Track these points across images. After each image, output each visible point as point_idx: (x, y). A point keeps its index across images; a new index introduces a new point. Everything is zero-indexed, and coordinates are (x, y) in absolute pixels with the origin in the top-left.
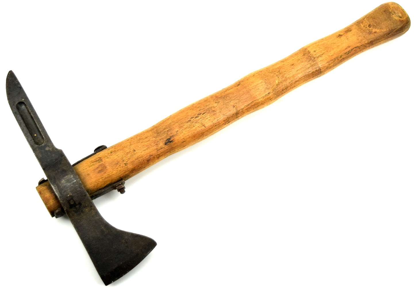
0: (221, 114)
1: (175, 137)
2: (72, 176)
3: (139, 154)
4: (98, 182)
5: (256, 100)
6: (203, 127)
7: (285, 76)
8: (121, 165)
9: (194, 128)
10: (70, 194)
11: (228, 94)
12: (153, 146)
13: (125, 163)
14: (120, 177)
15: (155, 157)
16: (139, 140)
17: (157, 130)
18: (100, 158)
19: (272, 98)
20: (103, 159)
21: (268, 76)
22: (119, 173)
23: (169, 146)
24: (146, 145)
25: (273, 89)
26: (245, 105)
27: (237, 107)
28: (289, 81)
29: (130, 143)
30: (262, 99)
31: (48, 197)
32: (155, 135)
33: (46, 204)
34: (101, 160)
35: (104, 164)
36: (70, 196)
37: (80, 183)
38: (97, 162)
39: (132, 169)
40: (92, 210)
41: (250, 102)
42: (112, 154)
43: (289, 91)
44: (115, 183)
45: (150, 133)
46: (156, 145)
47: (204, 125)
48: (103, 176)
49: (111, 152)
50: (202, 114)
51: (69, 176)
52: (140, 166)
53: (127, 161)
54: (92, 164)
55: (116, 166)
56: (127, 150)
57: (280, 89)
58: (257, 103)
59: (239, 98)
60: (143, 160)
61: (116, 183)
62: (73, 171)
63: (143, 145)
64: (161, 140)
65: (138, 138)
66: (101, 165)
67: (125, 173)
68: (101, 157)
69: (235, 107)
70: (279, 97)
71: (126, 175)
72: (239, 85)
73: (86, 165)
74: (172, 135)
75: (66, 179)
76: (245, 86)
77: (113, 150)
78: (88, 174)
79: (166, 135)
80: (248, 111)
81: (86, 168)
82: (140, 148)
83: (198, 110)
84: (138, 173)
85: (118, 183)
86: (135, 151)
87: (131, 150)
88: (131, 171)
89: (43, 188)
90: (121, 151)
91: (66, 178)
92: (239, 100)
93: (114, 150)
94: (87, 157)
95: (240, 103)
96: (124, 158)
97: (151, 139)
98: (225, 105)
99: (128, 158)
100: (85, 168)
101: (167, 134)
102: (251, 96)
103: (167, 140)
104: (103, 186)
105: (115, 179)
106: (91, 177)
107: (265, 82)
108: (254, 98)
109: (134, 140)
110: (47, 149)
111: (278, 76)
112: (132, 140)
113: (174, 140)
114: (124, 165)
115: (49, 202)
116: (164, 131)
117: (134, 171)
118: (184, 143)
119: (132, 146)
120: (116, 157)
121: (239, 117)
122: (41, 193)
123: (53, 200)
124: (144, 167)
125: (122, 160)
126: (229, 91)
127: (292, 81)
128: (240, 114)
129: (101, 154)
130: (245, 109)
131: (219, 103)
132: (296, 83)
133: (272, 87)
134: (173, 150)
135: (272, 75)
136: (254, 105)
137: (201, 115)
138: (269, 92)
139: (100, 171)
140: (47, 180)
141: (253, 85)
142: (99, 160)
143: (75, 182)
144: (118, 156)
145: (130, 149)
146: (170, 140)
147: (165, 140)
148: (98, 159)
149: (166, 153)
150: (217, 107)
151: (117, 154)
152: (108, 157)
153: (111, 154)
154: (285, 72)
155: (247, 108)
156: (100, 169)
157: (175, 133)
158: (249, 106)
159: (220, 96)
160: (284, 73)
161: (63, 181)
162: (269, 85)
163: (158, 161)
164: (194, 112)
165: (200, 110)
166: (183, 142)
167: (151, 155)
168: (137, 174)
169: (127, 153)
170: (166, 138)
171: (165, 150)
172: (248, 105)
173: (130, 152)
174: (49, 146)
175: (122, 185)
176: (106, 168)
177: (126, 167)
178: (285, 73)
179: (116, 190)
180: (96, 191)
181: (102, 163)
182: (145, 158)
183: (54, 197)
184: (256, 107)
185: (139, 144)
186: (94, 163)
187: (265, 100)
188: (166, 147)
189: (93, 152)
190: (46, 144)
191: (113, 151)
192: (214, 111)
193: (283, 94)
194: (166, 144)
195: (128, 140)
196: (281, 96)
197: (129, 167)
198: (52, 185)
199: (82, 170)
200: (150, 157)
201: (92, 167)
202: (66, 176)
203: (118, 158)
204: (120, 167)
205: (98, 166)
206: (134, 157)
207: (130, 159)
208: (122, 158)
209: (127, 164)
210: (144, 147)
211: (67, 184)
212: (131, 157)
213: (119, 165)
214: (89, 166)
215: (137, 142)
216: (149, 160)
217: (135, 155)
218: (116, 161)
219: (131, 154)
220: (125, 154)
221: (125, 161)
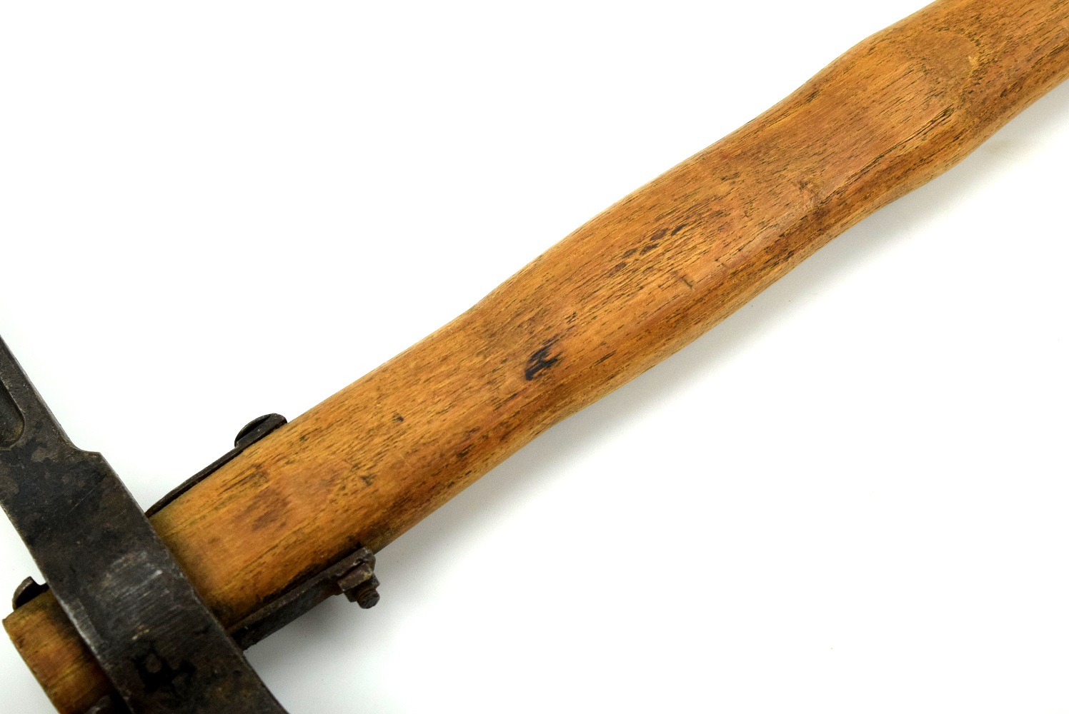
0: (749, 224)
1: (565, 343)
2: (144, 555)
3: (420, 430)
4: (258, 569)
5: (893, 148)
6: (682, 287)
7: (1006, 34)
8: (350, 486)
9: (642, 295)
10: (143, 629)
11: (773, 140)
12: (479, 391)
13: (364, 474)
14: (351, 539)
15: (491, 434)
16: (415, 375)
17: (486, 324)
18: (258, 466)
19: (961, 133)
20: (272, 472)
21: (931, 44)
22: (343, 523)
23: (544, 383)
24: (444, 390)
25: (961, 91)
26: (851, 173)
27: (816, 186)
28: (1024, 51)
29: (379, 389)
30: (918, 142)
31: (52, 656)
32: (482, 344)
33: (46, 687)
34: (264, 474)
35: (274, 491)
36: (140, 640)
37: (181, 582)
38: (248, 485)
39: (398, 495)
40: (244, 692)
41: (869, 159)
42: (306, 443)
43: (1032, 95)
44: (330, 563)
45: (461, 336)
46: (488, 383)
47: (683, 278)
48: (274, 539)
49: (303, 438)
50: (669, 233)
51: (131, 556)
52: (431, 481)
53: (370, 464)
54: (225, 495)
55: (329, 491)
56: (370, 420)
57: (991, 90)
58: (898, 160)
59: (821, 149)
60: (442, 456)
61: (336, 567)
62: (149, 534)
63: (435, 393)
64: (508, 363)
65: (412, 365)
66: (262, 496)
67: (366, 516)
68: (262, 461)
69: (810, 186)
70: (993, 125)
71: (374, 524)
72: (813, 95)
73: (200, 502)
74: (553, 334)
75: (117, 570)
76: (838, 94)
77: (309, 426)
78: (214, 541)
79: (526, 337)
80: (866, 198)
81: (204, 517)
82: (422, 406)
83: (652, 220)
84: (426, 512)
85: (344, 562)
86: (401, 419)
88: (394, 506)
89: (34, 618)
90: (343, 429)
91: (121, 565)
92: (821, 157)
93: (315, 427)
94: (204, 470)
95: (827, 168)
96: (359, 456)
97: (467, 364)
98: (764, 185)
99: (373, 454)
100: (197, 517)
101: (531, 333)
102: (872, 132)
103: (532, 360)
104: (282, 583)
105: (330, 547)
106: (225, 551)
107: (923, 66)
108: (885, 138)
109: (394, 377)
110: (38, 456)
111: (976, 38)
112: (387, 376)
113: (563, 355)
114: (361, 484)
115: (60, 676)
116: (518, 324)
117: (406, 507)
118: (606, 362)
119: (389, 401)
120: (325, 453)
121: (829, 227)
122: (25, 642)
123: (75, 666)
124: (449, 486)
125: (347, 465)
126: (775, 126)
127: (1037, 50)
128: (835, 215)
129: (260, 451)
130: (851, 188)
131: (737, 180)
132: (1057, 59)
133: (957, 85)
134: (563, 399)
135: (951, 35)
136: (890, 169)
137: (666, 238)
138: (945, 107)
139: (260, 519)
140: (45, 586)
141: (871, 88)
142: (253, 476)
143: (159, 578)
144: (333, 449)
145: (380, 415)
146: (548, 358)
147: (525, 358)
148: (249, 473)
149: (536, 414)
150: (729, 197)
151: (326, 444)
152: (292, 457)
153: (304, 446)
154: (1002, 17)
155: (858, 184)
156: (260, 511)
157: (566, 326)
158: (867, 177)
159: (739, 152)
160: (1000, 22)
161: (109, 580)
162: (940, 79)
163: (508, 455)
164: (637, 227)
165: (658, 219)
166: (604, 358)
167: (473, 431)
168: (421, 518)
169: (370, 431)
170: (528, 349)
171: (527, 400)
172: (864, 172)
173: (380, 427)
174: (44, 445)
175: (360, 572)
176: (285, 504)
177: (370, 489)
178: (1006, 20)
179: (343, 597)
180: (253, 610)
181: (266, 486)
182: (447, 446)
183: (78, 651)
184: (898, 178)
185: (413, 388)
186: (235, 491)
187: (934, 142)
188: (535, 389)
189: (232, 447)
190: (33, 440)
191: (311, 430)
192: (719, 213)
193: (1008, 113)
194: (529, 375)
195: (371, 379)
196: (999, 120)
197: (381, 491)
198: (62, 603)
199: (184, 525)
200: (467, 439)
201: (225, 509)
202: (120, 558)
203: (332, 457)
204: (346, 494)
205: (251, 503)
206: (400, 444)
207: (383, 454)
208: (347, 454)
209: (373, 478)
210: (439, 398)
211: (124, 590)
212: (388, 446)
213: (339, 486)
214: (215, 506)
215: (407, 383)
216: (467, 453)
217: (402, 437)
218: (323, 470)
219: (385, 434)
220: (360, 437)
221: (365, 465)
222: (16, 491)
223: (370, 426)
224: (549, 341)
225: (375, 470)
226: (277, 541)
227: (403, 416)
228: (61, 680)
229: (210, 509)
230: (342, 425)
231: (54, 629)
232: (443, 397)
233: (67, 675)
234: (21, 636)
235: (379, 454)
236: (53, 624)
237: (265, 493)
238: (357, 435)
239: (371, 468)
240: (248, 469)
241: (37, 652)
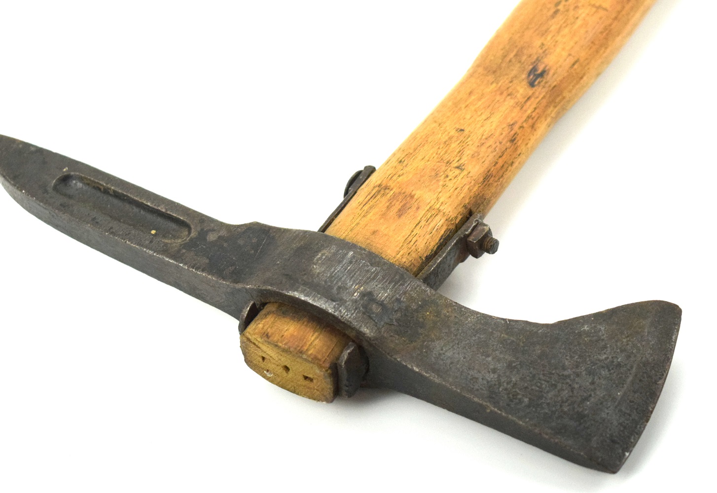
1: (546, 60)
2: (334, 248)
3: (479, 132)
4: (415, 238)
6: (602, 13)
8: (450, 174)
9: (579, 22)
10: (359, 288)
12: (504, 101)
13: (456, 165)
14: (465, 206)
15: (525, 125)
16: (456, 107)
17: (486, 68)
18: (379, 186)
20: (391, 184)
22: (457, 196)
23: (544, 87)
24: (481, 107)
29: (435, 122)
31: (295, 334)
32: (491, 78)
34: (387, 188)
35: (400, 193)
36: (360, 295)
38: (379, 196)
39: (484, 174)
40: (445, 310)
42: (405, 163)
44: (459, 226)
45: (473, 80)
46: (508, 96)
47: (599, 7)
48: (416, 218)
49: (400, 162)
51: (325, 251)
52: (500, 162)
53: (457, 159)
54: (366, 208)
55: (438, 181)
56: (441, 137)
60: (501, 143)
61: (463, 228)
63: (476, 111)
64: (515, 82)
66: (393, 198)
67: (470, 190)
68: (379, 182)
71: (476, 196)
73: (350, 218)
74: (535, 58)
75: (320, 262)
77: (400, 156)
78: (374, 232)
79: (518, 66)
81: (358, 224)
82: (472, 119)
85: (467, 224)
86: (462, 130)
87: (450, 134)
88: (484, 182)
90: (426, 147)
91: (320, 258)
93: (405, 154)
96: (447, 157)
97: (488, 90)
99: (456, 153)
100: (353, 226)
101: (520, 62)
103: (529, 75)
104: (432, 247)
105: (455, 215)
106: (386, 235)
110: (212, 237)
112: (436, 115)
113: (547, 68)
114: (457, 171)
115: (309, 343)
116: (508, 60)
117: (491, 181)
118: (576, 66)
119: (447, 125)
120: (423, 163)
122: (269, 335)
123: (316, 334)
124: (511, 165)
125: (442, 164)
134: (558, 96)
139: (400, 210)
142: (379, 191)
143: (353, 257)
144: (427, 158)
145: (446, 133)
146: (539, 72)
147: (524, 76)
148: (374, 191)
149: (546, 108)
151: (420, 158)
152: (401, 172)
153: (404, 165)
156: (395, 209)
157: (541, 51)
161: (317, 269)
166: (574, 64)
167: (513, 125)
169: (445, 142)
170: (523, 71)
171: (538, 100)
173: (450, 139)
175: (480, 228)
176: (412, 197)
177: (465, 172)
181: (392, 192)
182: (502, 137)
185: (460, 113)
186: (371, 203)
188: (539, 92)
190: (202, 230)
191: (403, 157)
194: (532, 84)
197: (473, 173)
199: (346, 233)
200: (512, 130)
201: (371, 214)
202: (318, 255)
203: (429, 163)
204: (451, 179)
205: (388, 204)
206: (471, 143)
207: (462, 152)
208: (438, 158)
209: (463, 165)
210: (481, 112)
211: (333, 270)
212: (462, 146)
213: (443, 176)
214: (362, 215)
215: (453, 112)
216: (515, 139)
217: (469, 139)
218: (428, 171)
219: (457, 141)
220: (441, 147)
221: (453, 161)
222: (207, 261)
223: (444, 140)
224: (534, 62)
225: (461, 162)
226: (419, 218)
227: (463, 128)
228: (310, 345)
229: (360, 218)
230: (423, 146)
231: (287, 320)
232: (483, 111)
233: (314, 341)
234: (264, 333)
235: (459, 152)
236: (284, 317)
237: (395, 195)
238: (438, 147)
239: (458, 161)
240: (373, 190)
241: (283, 336)
